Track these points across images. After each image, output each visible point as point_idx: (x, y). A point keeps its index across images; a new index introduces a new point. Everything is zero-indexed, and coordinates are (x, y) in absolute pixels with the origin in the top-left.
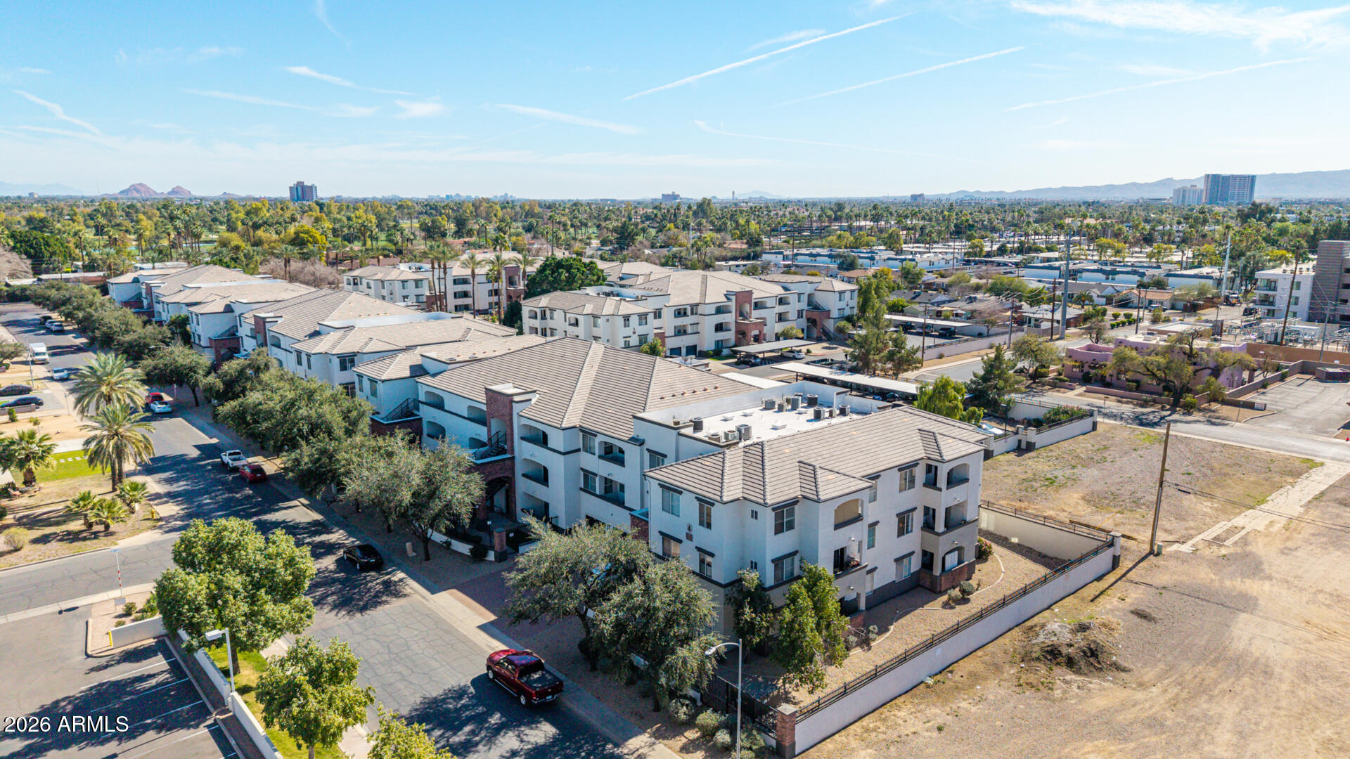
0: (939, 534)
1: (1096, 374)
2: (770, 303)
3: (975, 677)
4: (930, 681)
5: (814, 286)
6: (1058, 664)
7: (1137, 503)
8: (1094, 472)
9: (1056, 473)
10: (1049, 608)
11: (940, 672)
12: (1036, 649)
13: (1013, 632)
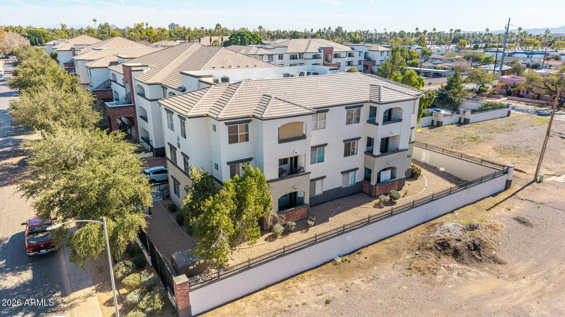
0: (375, 157)
1: (514, 91)
2: (343, 55)
3: (377, 259)
4: (339, 260)
5: (369, 48)
6: (446, 254)
7: (529, 153)
8: (504, 135)
9: (479, 135)
10: (452, 212)
11: (350, 254)
12: (432, 241)
13: (419, 227)
